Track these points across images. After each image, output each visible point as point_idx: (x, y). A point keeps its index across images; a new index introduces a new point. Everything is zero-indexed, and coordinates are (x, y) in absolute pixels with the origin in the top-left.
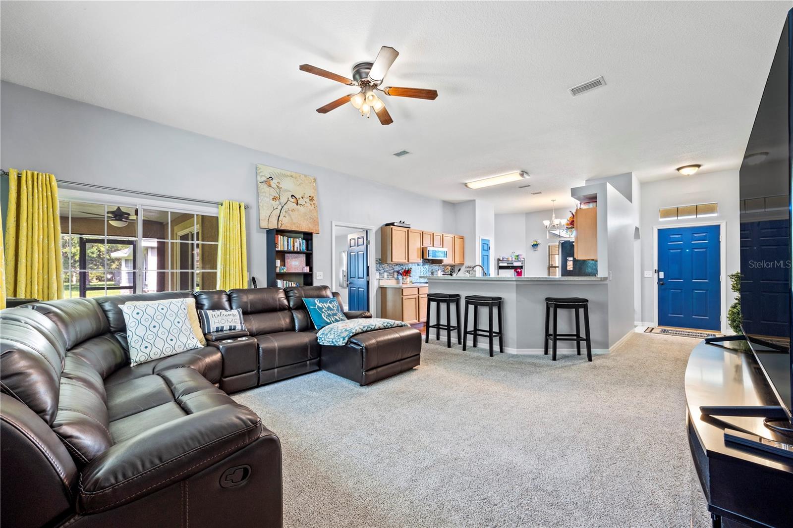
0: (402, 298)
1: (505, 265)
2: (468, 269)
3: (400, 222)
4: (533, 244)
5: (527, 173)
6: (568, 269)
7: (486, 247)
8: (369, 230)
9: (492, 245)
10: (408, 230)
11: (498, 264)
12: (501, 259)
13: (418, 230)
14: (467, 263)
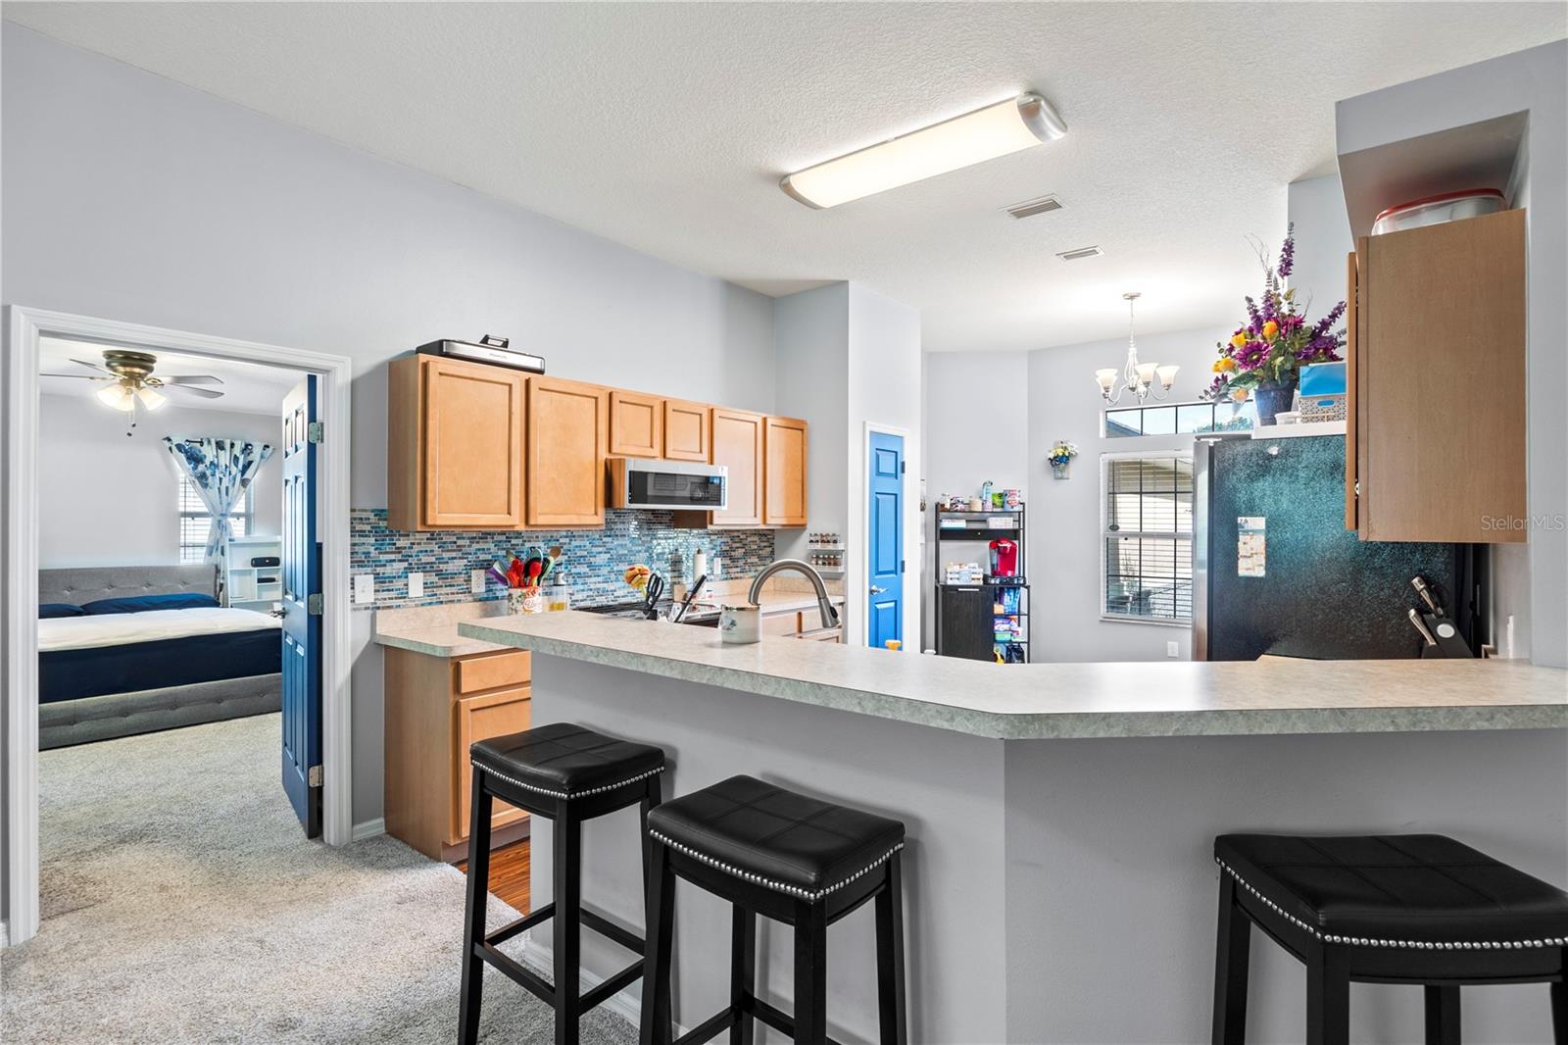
0: (457, 707)
1: (961, 524)
2: (819, 546)
3: (485, 340)
4: (1052, 456)
5: (1055, 109)
6: (1242, 572)
7: (888, 462)
8: (326, 371)
9: (912, 455)
10: (528, 382)
11: (938, 521)
12: (948, 506)
13: (591, 386)
14: (817, 524)
